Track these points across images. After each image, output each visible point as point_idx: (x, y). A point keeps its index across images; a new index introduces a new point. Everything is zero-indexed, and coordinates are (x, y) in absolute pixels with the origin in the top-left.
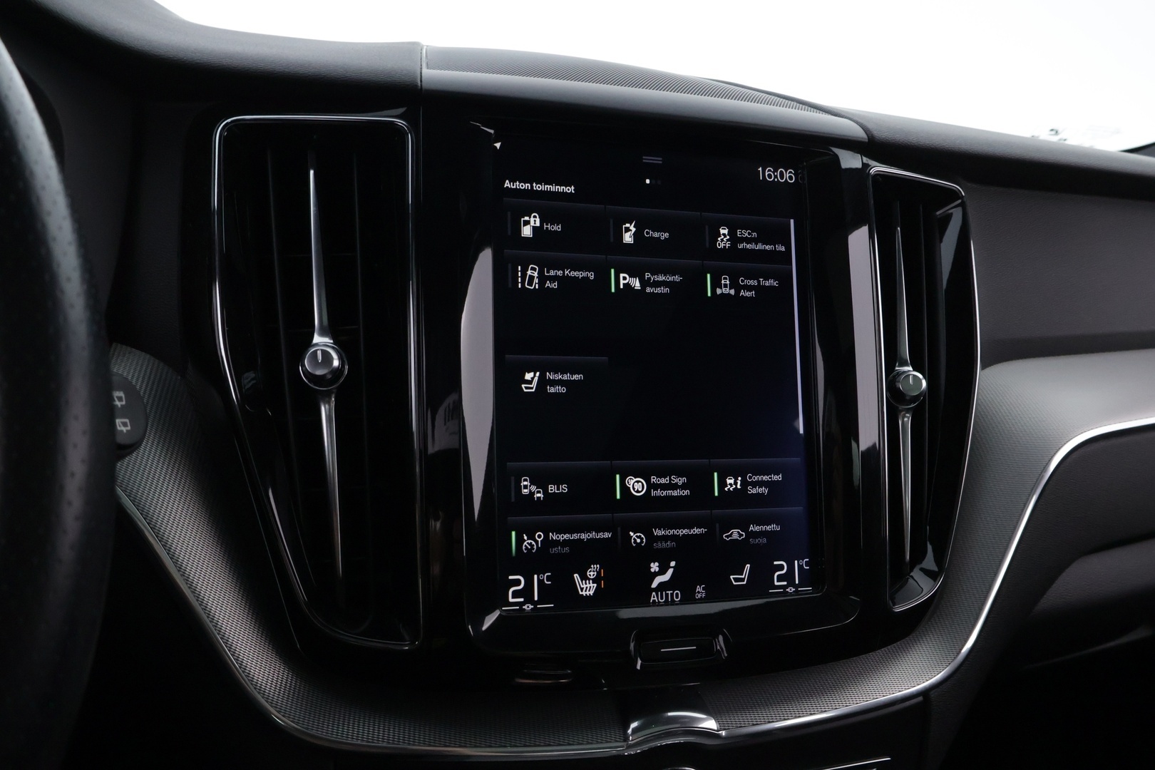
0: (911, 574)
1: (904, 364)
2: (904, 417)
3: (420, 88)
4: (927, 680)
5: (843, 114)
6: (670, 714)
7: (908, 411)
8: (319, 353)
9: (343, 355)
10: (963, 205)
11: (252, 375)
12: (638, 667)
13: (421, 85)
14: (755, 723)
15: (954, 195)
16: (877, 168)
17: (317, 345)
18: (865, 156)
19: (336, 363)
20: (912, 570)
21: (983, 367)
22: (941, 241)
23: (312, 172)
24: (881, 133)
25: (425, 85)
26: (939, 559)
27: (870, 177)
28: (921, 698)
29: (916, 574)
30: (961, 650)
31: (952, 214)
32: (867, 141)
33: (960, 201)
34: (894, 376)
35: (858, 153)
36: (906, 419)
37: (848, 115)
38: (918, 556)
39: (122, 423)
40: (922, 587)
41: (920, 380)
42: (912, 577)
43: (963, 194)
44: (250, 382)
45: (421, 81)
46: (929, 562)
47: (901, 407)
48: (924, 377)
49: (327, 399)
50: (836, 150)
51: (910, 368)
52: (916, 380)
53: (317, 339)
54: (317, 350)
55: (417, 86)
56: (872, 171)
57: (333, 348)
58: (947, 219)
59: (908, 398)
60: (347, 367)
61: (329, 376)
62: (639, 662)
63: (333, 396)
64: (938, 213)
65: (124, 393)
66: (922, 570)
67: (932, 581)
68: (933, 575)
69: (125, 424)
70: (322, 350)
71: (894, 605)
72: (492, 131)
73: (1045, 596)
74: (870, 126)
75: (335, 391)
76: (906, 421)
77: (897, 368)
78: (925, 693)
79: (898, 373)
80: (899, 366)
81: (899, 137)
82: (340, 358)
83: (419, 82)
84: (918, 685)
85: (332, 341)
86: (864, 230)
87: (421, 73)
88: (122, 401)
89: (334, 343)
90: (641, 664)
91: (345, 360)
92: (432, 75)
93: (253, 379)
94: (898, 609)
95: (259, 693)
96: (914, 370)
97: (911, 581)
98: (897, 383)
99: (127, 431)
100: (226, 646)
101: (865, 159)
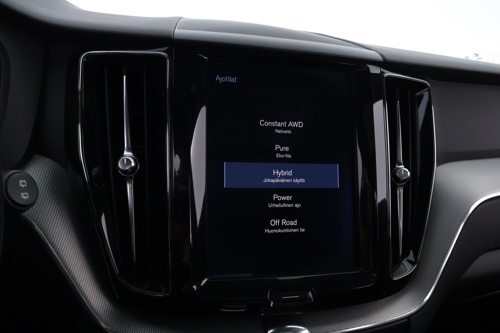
0: (402, 262)
1: (400, 164)
2: (400, 189)
3: (173, 38)
4: (409, 312)
5: (372, 48)
6: (288, 327)
7: (401, 186)
8: (125, 160)
9: (137, 160)
10: (429, 90)
11: (96, 169)
12: (272, 305)
13: (173, 37)
14: (327, 331)
15: (425, 86)
16: (388, 74)
17: (125, 156)
18: (382, 68)
19: (133, 164)
20: (402, 260)
21: (438, 165)
22: (418, 108)
23: (125, 77)
24: (389, 57)
25: (175, 37)
26: (415, 256)
27: (384, 78)
28: (406, 320)
29: (405, 262)
30: (424, 299)
31: (424, 95)
32: (383, 61)
33: (427, 89)
34: (395, 170)
35: (378, 67)
36: (401, 190)
37: (375, 49)
38: (405, 254)
39: (24, 195)
40: (407, 269)
41: (407, 172)
42: (402, 263)
43: (429, 85)
44: (95, 172)
45: (174, 35)
46: (411, 257)
47: (398, 184)
48: (409, 171)
49: (130, 181)
50: (369, 66)
51: (403, 166)
52: (405, 172)
53: (126, 153)
54: (124, 159)
55: (171, 37)
56: (385, 75)
57: (132, 157)
58: (422, 97)
59: (401, 180)
60: (139, 166)
61: (130, 170)
62: (272, 303)
63: (133, 179)
64: (417, 94)
65: (26, 181)
66: (407, 260)
67: (412, 266)
68: (412, 263)
69: (26, 195)
70: (127, 159)
71: (393, 277)
72: (207, 58)
73: (467, 271)
74: (384, 54)
75: (134, 176)
76: (400, 191)
77: (397, 166)
78: (408, 317)
79: (397, 168)
80: (398, 165)
81: (398, 59)
82: (135, 162)
83: (172, 36)
84: (405, 313)
85: (132, 154)
86: (381, 102)
87: (174, 31)
88: (25, 184)
89: (133, 155)
90: (273, 304)
91: (138, 163)
92: (180, 32)
93: (97, 171)
94: (395, 279)
95: (96, 315)
96: (405, 167)
97: (402, 266)
98: (396, 174)
99: (26, 198)
100: (81, 294)
101: (382, 70)
